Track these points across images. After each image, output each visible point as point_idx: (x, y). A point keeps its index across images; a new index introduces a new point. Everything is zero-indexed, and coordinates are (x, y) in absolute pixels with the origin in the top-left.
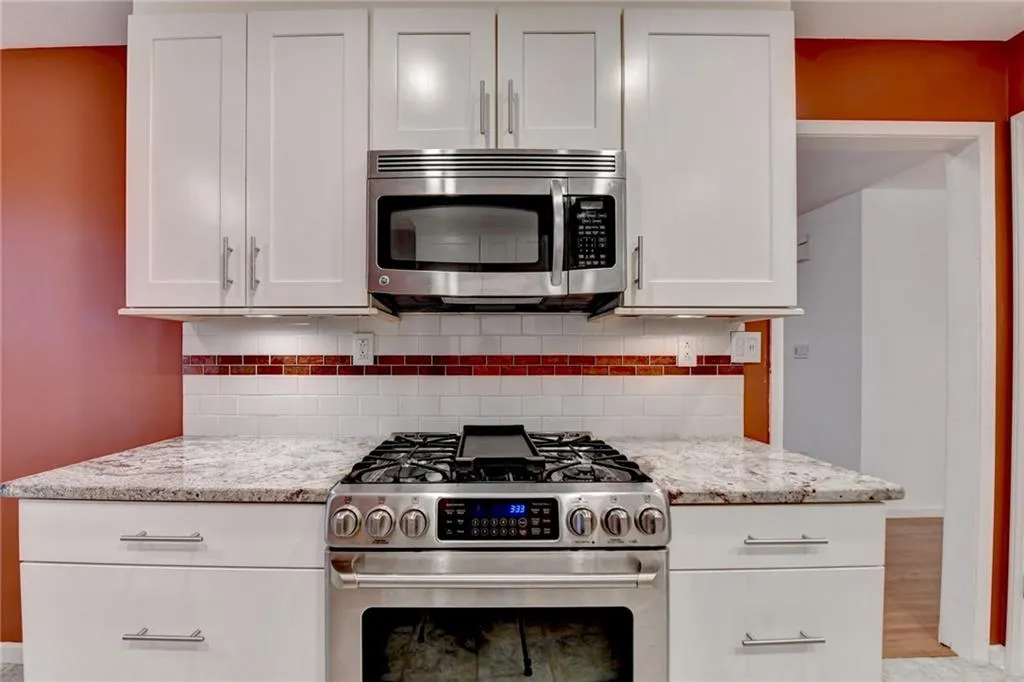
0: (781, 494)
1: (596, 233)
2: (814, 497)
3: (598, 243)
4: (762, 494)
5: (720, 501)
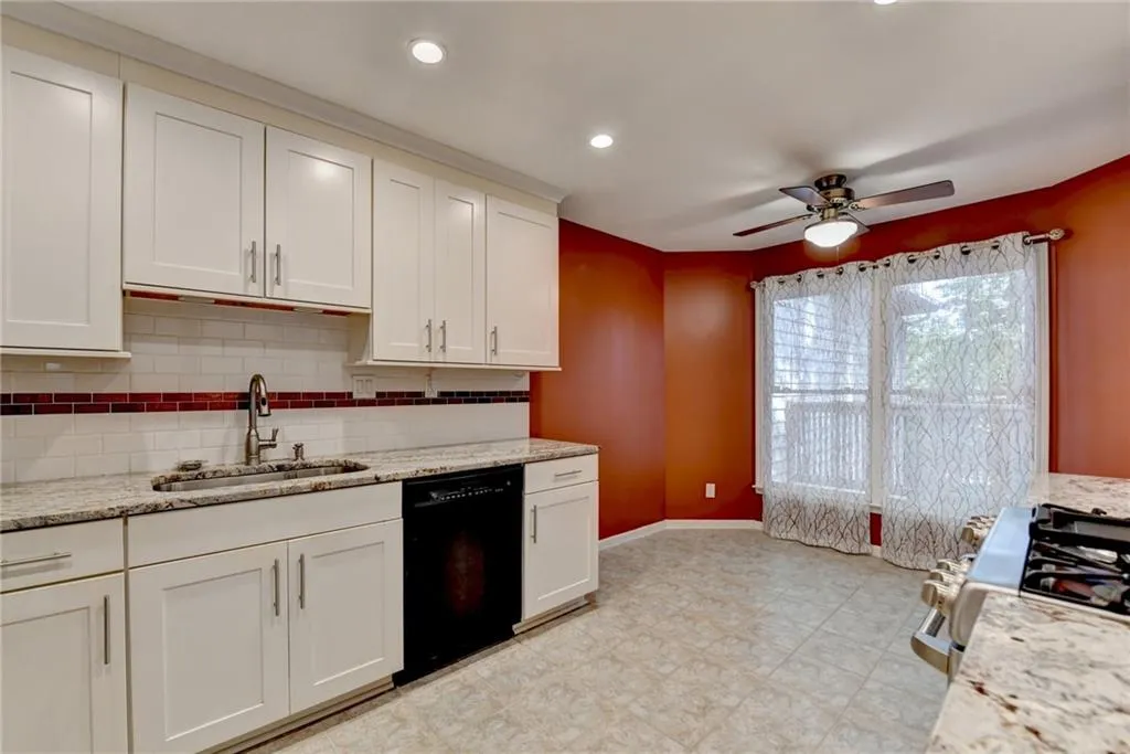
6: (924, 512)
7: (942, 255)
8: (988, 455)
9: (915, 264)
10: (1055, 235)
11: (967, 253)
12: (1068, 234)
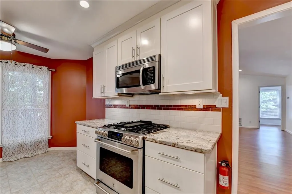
0: (169, 143)
1: (151, 76)
2: (178, 146)
3: (151, 78)
4: (164, 142)
5: (155, 141)
6: (19, 141)
7: (26, 66)
8: (38, 121)
9: (17, 65)
10: (54, 70)
11: (33, 67)
12: (56, 71)
